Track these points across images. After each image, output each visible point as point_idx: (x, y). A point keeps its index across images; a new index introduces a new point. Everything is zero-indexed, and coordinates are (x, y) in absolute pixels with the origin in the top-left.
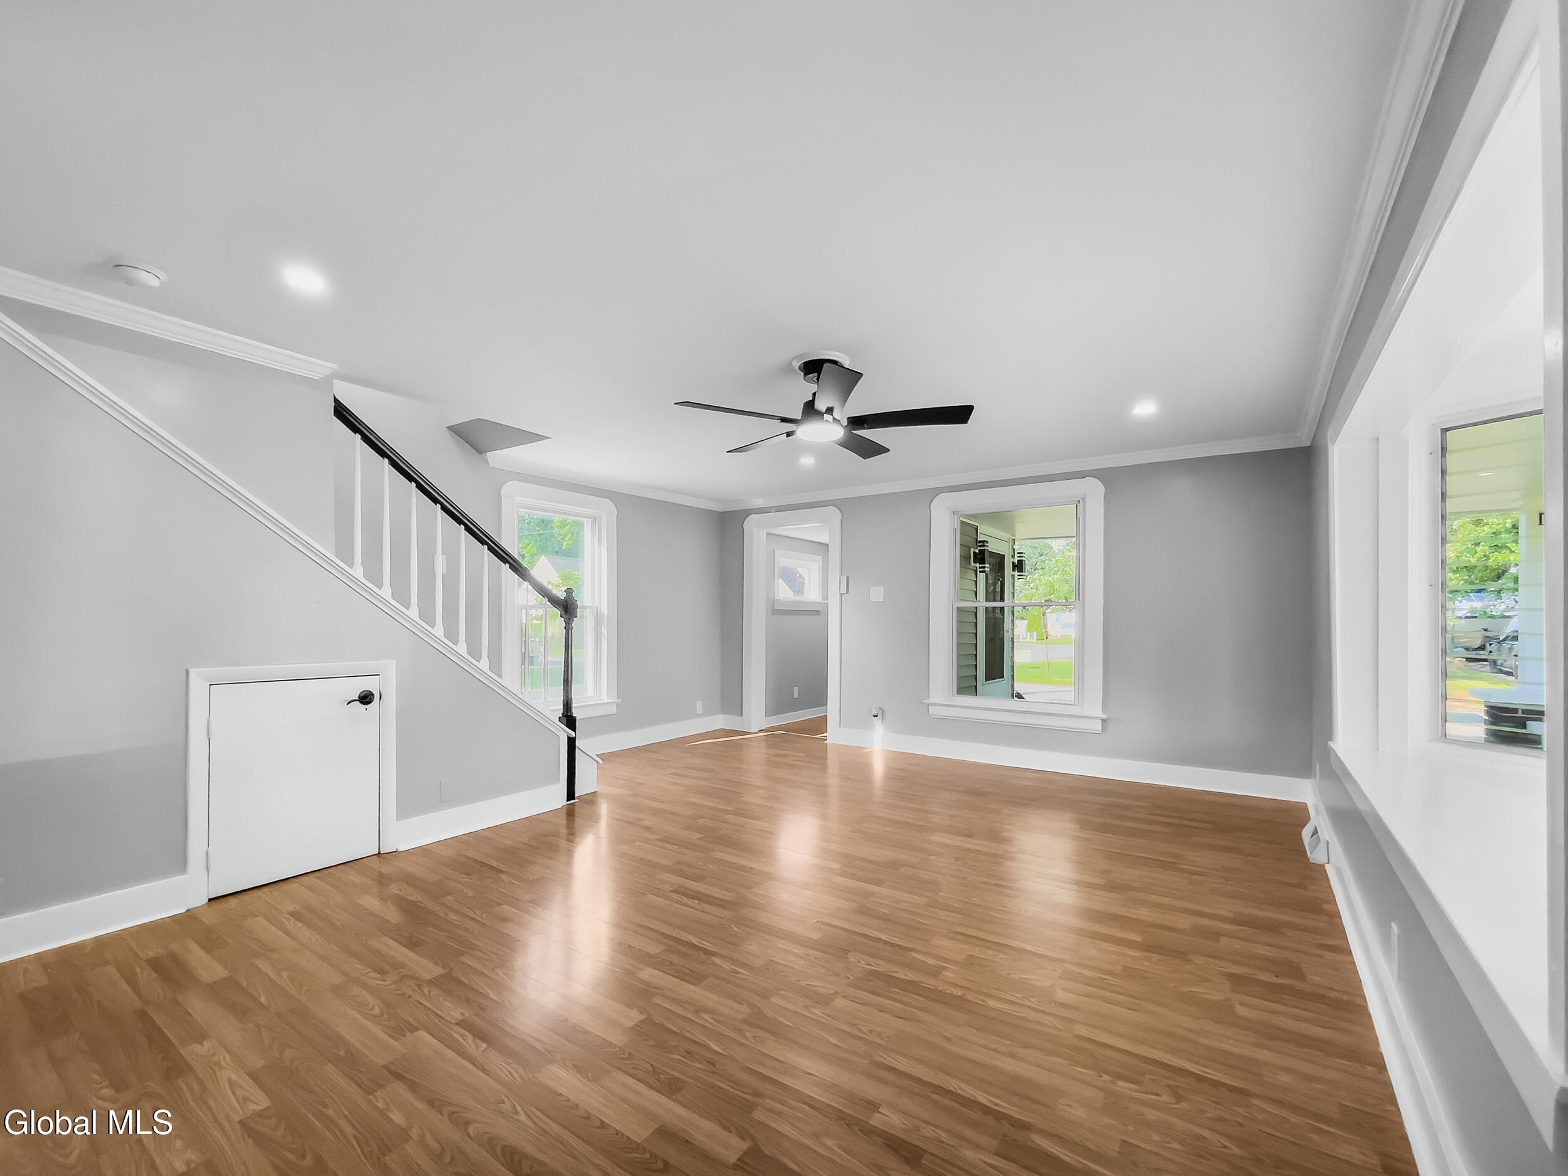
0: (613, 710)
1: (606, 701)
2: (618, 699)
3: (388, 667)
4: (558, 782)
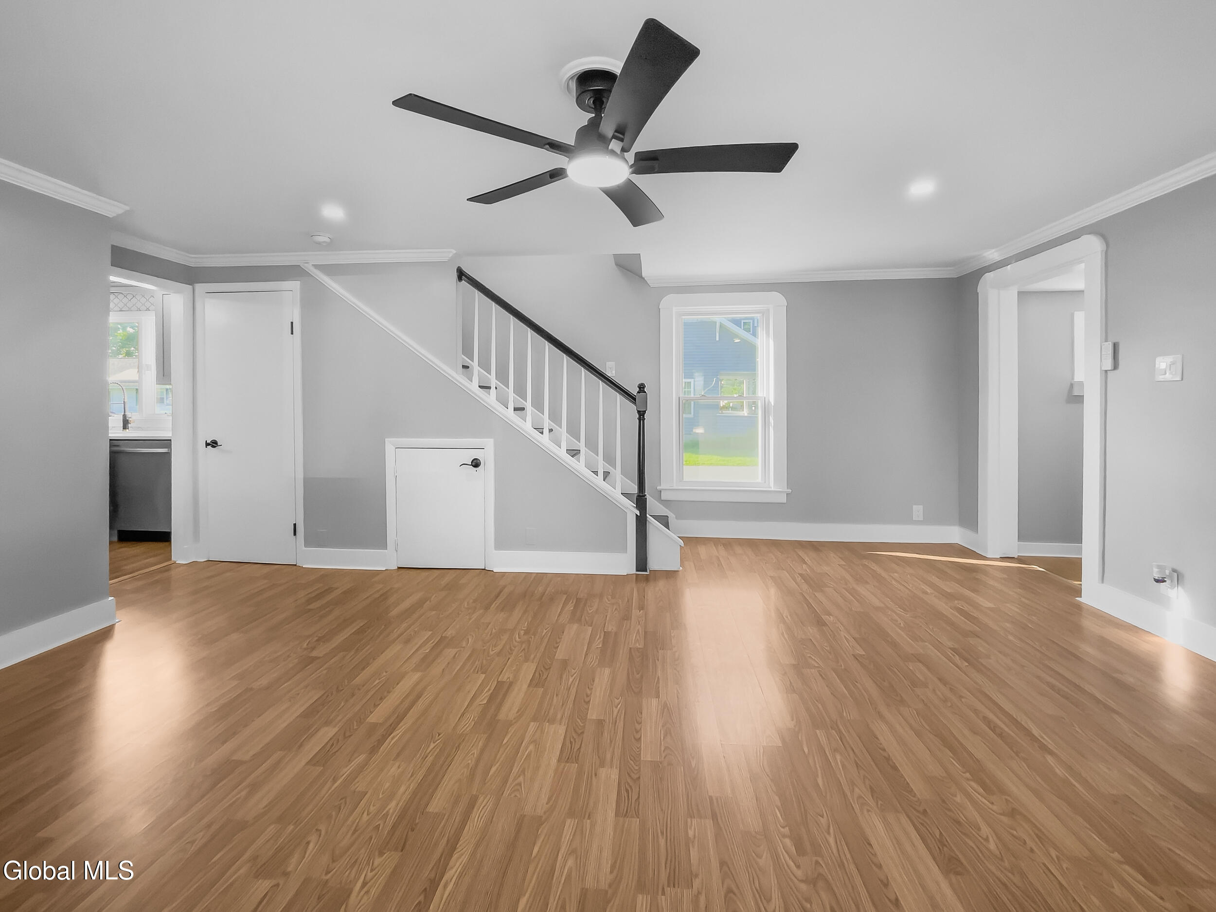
0: (783, 499)
1: (772, 489)
2: (787, 488)
3: (489, 444)
4: (626, 553)
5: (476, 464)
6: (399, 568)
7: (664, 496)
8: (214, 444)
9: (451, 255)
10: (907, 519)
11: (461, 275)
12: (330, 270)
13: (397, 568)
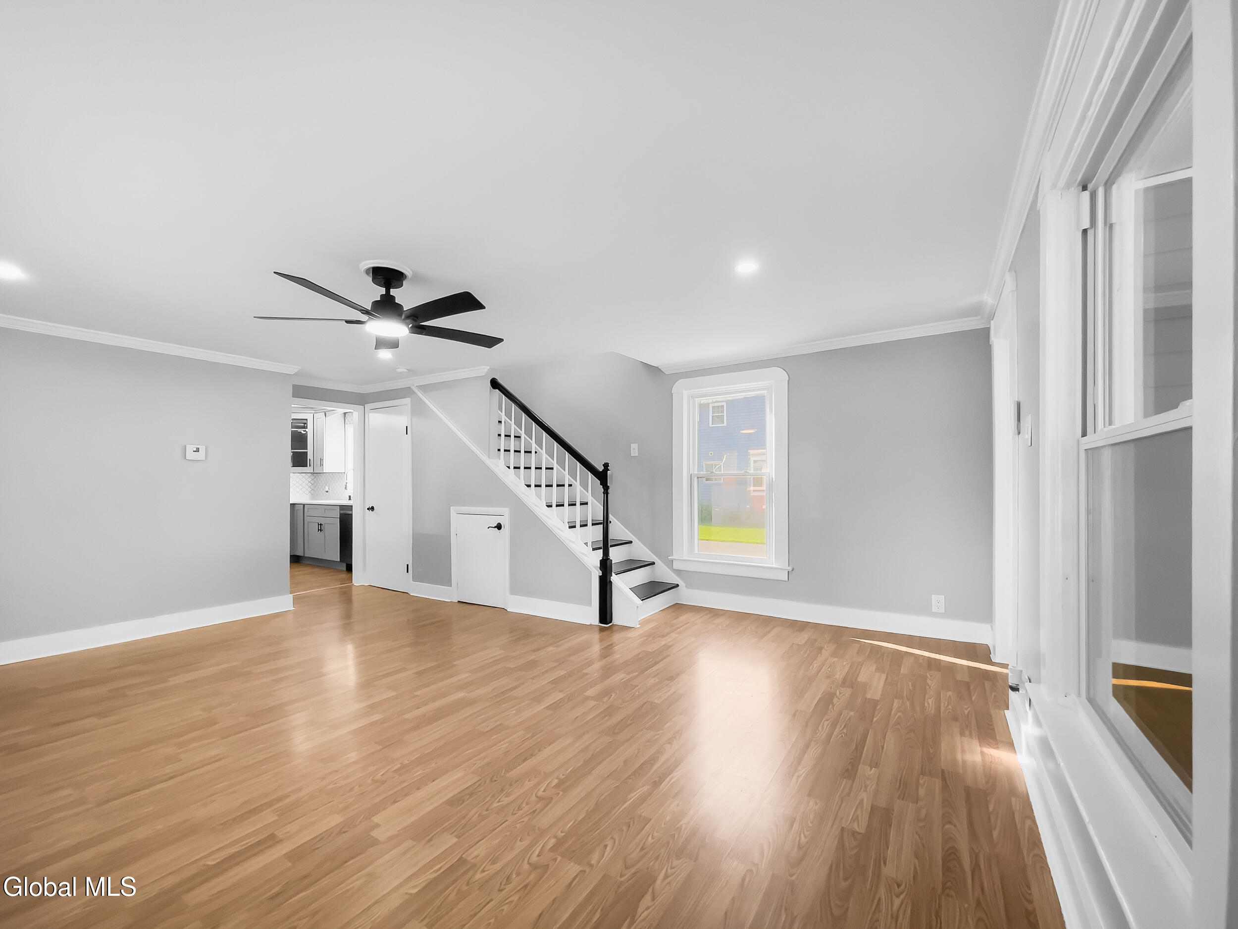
0: (784, 576)
1: (774, 566)
2: (788, 566)
3: (506, 511)
4: (591, 606)
5: (499, 527)
6: (459, 602)
7: (676, 566)
8: (372, 509)
9: (486, 370)
10: (925, 610)
11: (495, 384)
12: (425, 388)
13: (457, 601)
